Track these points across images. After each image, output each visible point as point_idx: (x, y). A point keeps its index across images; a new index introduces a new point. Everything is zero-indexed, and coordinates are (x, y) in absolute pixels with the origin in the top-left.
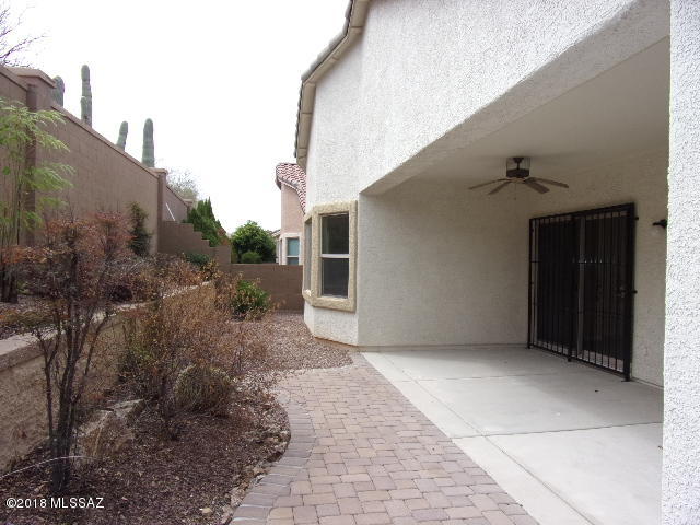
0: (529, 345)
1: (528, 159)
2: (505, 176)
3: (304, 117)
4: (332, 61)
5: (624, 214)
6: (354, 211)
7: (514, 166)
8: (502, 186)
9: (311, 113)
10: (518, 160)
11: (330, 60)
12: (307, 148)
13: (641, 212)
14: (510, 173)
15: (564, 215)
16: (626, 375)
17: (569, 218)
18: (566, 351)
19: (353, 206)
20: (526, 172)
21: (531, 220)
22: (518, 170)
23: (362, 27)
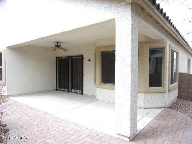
0: (57, 90)
1: (60, 43)
2: (54, 46)
5: (81, 57)
6: (4, 52)
10: (58, 43)
13: (84, 57)
14: (56, 46)
15: (66, 57)
16: (82, 94)
17: (67, 58)
18: (67, 90)
19: (4, 51)
20: (60, 46)
21: (56, 58)
22: (58, 45)
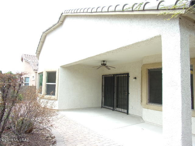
0: (102, 107)
1: (106, 61)
2: (100, 65)
3: (41, 43)
4: (53, 29)
5: (126, 75)
6: (58, 71)
7: (103, 63)
8: (100, 67)
9: (43, 42)
10: (104, 61)
11: (52, 29)
12: (40, 52)
13: (130, 75)
14: (102, 64)
17: (113, 76)
18: (112, 108)
19: (58, 69)
20: (106, 64)
21: (102, 76)
22: (104, 64)
23: (63, 22)
